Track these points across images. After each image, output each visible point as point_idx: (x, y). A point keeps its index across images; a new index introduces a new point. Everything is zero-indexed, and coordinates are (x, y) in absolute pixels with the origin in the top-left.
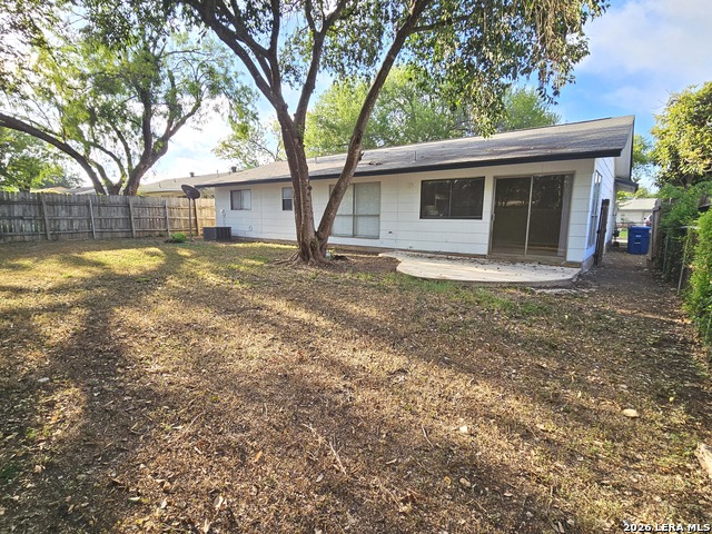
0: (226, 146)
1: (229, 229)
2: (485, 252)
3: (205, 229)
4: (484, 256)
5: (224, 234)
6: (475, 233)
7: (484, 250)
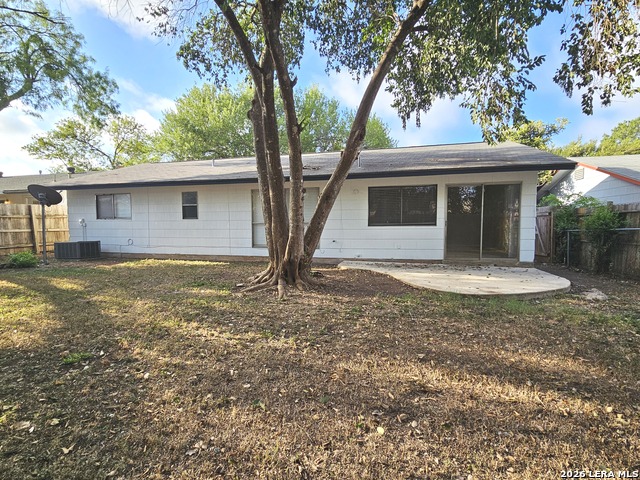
0: (45, 143)
1: (97, 244)
2: (442, 258)
3: (58, 246)
4: (440, 262)
5: (90, 251)
6: (431, 238)
7: (440, 255)
